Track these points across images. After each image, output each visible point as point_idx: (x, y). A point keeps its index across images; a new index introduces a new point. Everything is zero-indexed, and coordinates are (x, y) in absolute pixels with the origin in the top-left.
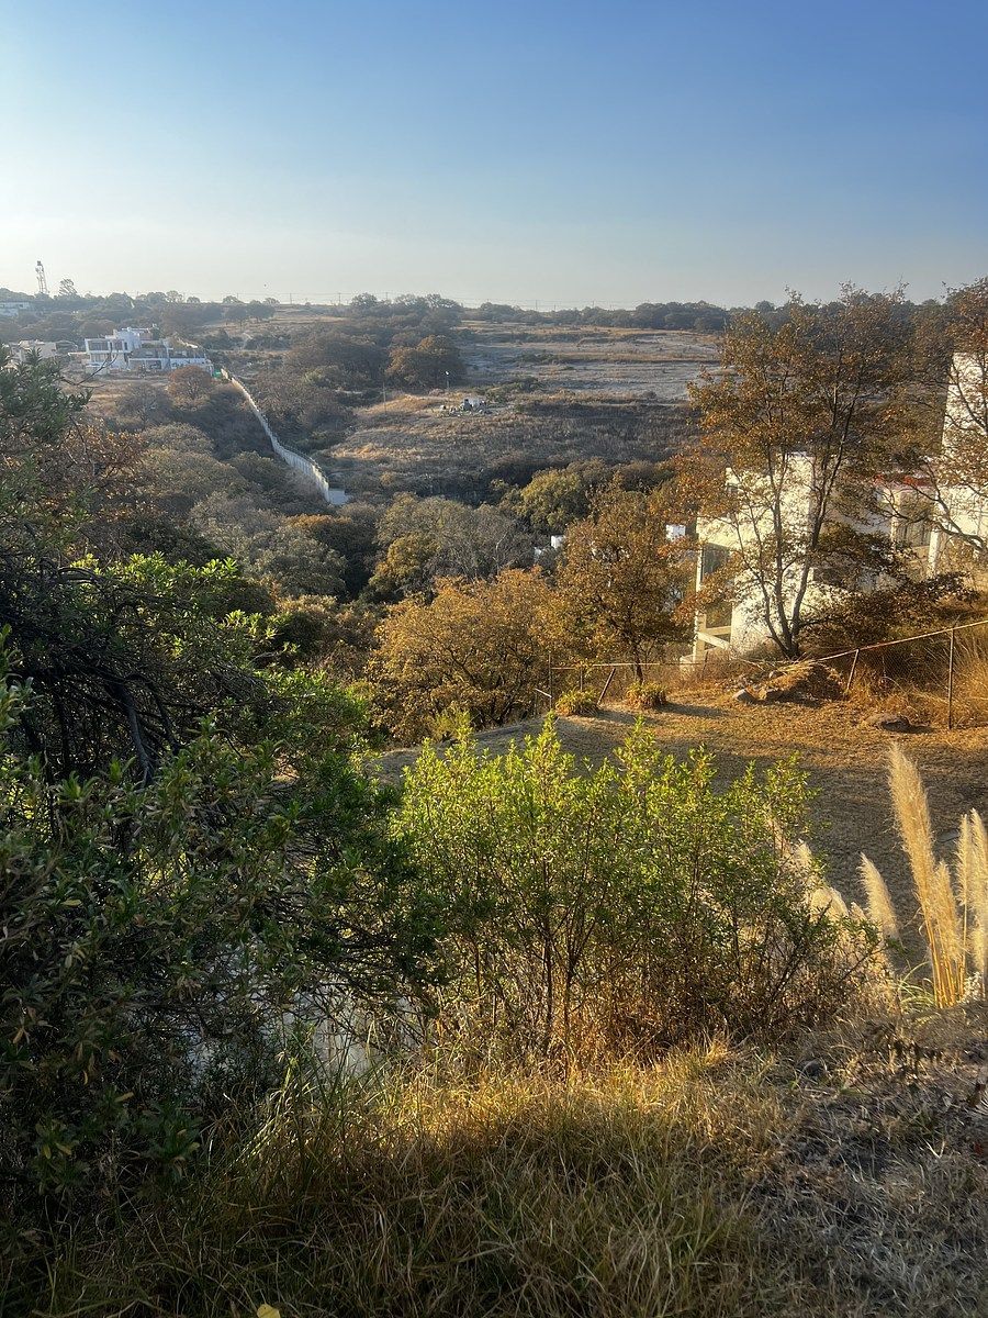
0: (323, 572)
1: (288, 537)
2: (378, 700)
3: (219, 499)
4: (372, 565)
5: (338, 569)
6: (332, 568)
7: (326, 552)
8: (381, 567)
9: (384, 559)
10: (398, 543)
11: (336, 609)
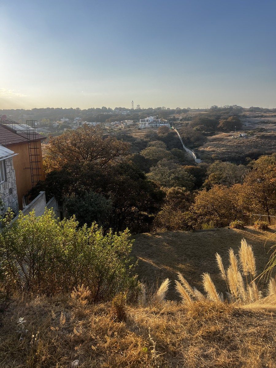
0: (189, 181)
1: (180, 171)
2: (191, 218)
3: (165, 161)
4: (204, 180)
5: (192, 180)
6: (191, 180)
7: (190, 175)
8: (206, 181)
9: (208, 179)
10: (212, 174)
11: (186, 191)
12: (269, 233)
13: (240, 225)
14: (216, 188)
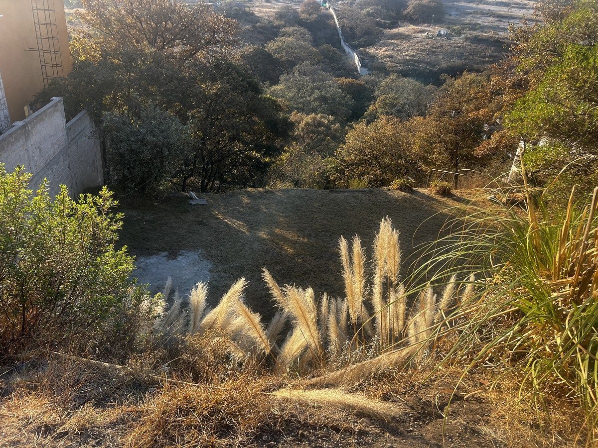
0: (343, 106)
1: (330, 86)
2: (336, 169)
3: (306, 65)
4: (368, 106)
5: (349, 105)
6: (347, 105)
7: (345, 97)
8: (371, 108)
9: (374, 104)
10: (382, 97)
11: (333, 122)
12: (450, 202)
13: (407, 186)
14: (382, 120)
